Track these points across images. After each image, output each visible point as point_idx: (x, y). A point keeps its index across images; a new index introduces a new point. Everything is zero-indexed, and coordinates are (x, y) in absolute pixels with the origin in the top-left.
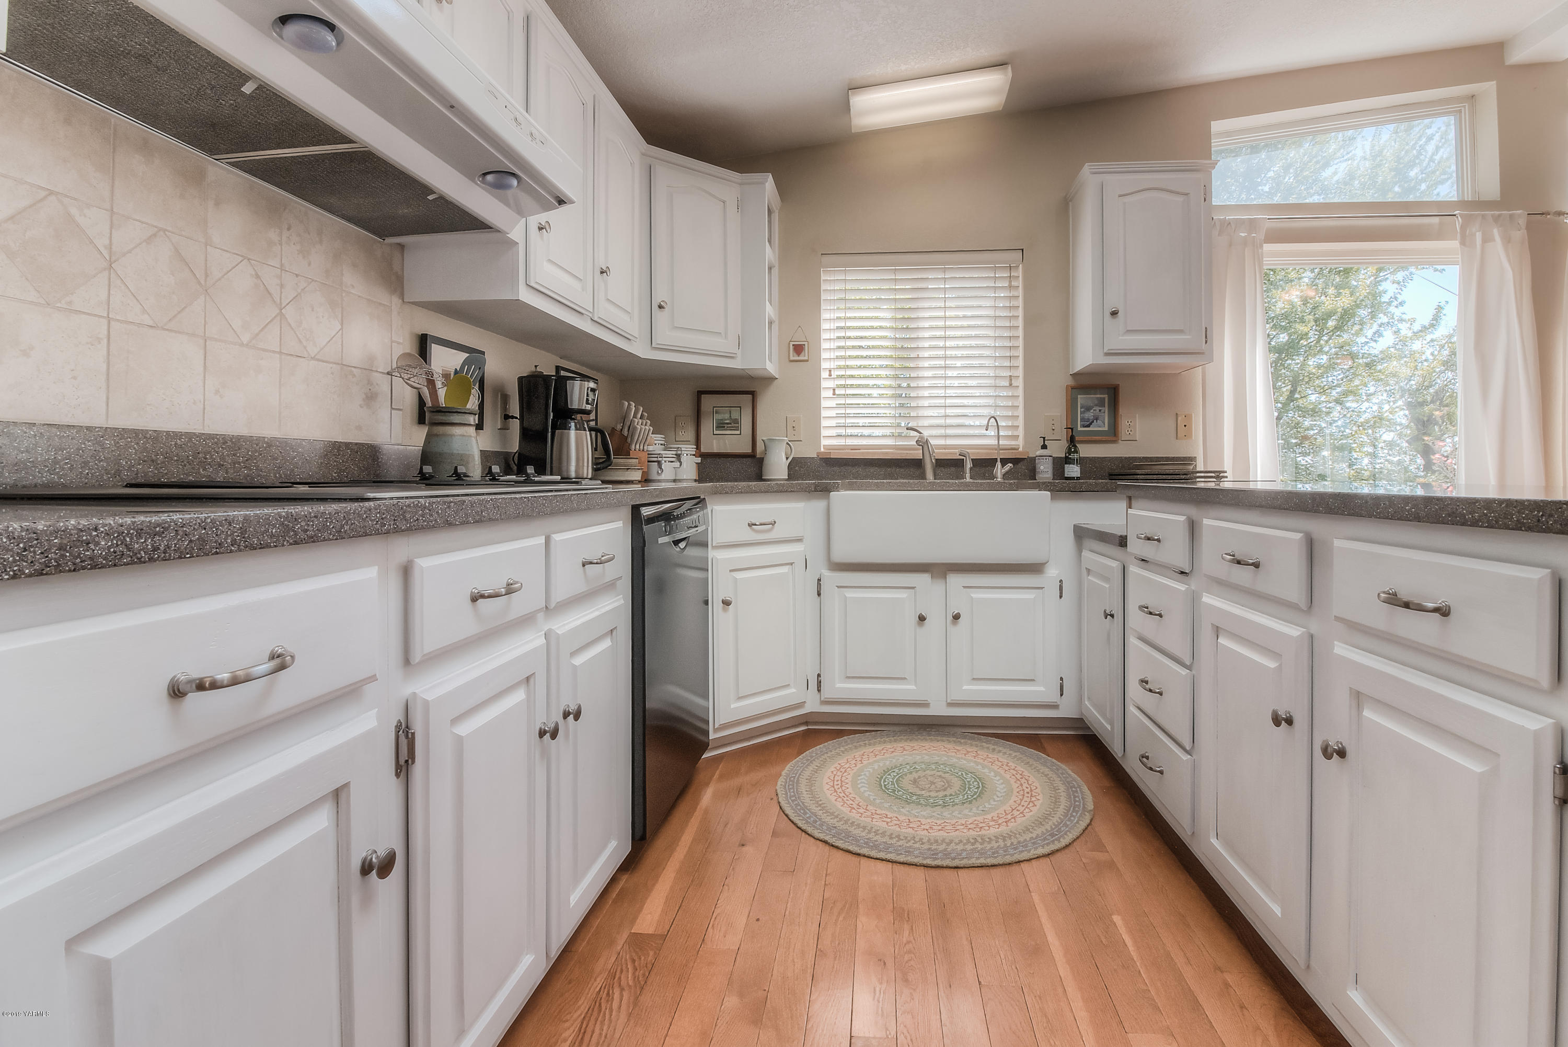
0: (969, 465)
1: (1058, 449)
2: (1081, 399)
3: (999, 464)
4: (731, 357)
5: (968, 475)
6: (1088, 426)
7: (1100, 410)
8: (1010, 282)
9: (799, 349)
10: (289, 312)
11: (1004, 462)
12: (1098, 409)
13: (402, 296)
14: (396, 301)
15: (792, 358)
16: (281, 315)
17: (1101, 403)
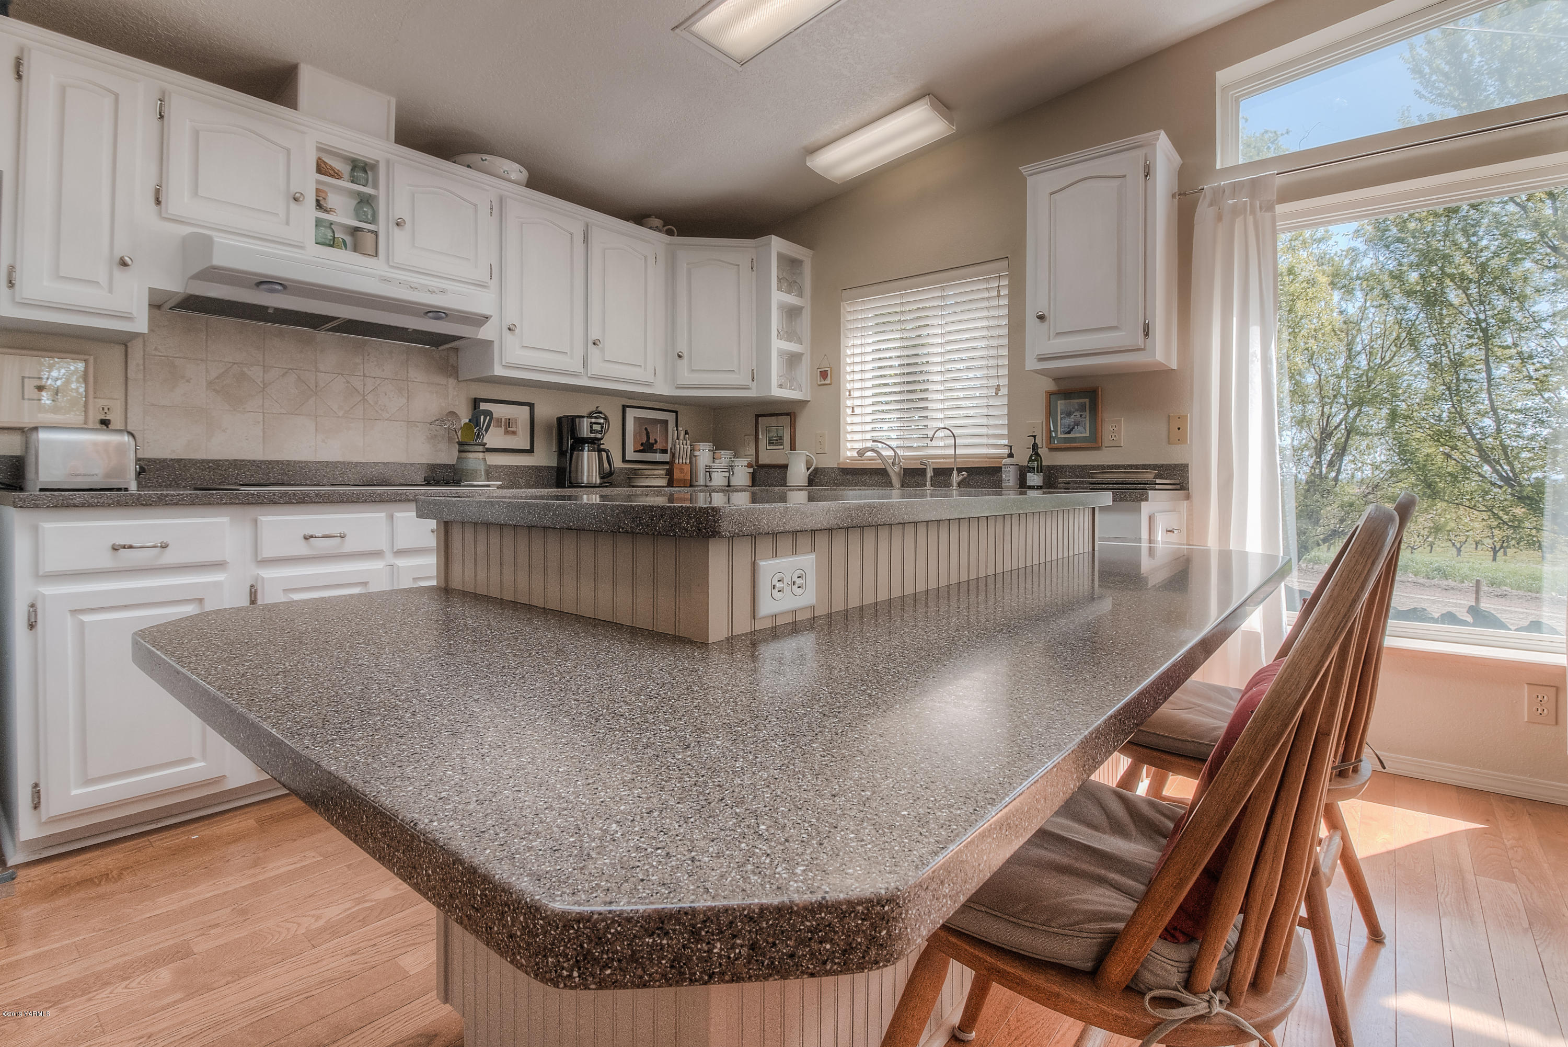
0: (930, 473)
1: (1022, 457)
2: (1061, 405)
3: (955, 472)
4: (747, 388)
5: (928, 483)
6: (1069, 433)
7: (1081, 416)
8: (999, 291)
9: (824, 375)
10: (370, 398)
11: (960, 470)
12: (1078, 414)
13: (457, 378)
14: (452, 381)
15: (819, 383)
16: (364, 400)
17: (1082, 408)
